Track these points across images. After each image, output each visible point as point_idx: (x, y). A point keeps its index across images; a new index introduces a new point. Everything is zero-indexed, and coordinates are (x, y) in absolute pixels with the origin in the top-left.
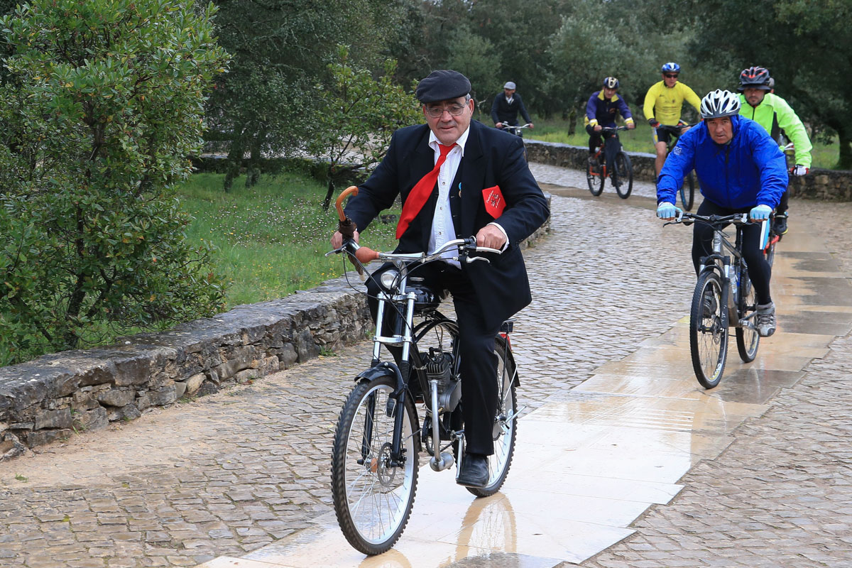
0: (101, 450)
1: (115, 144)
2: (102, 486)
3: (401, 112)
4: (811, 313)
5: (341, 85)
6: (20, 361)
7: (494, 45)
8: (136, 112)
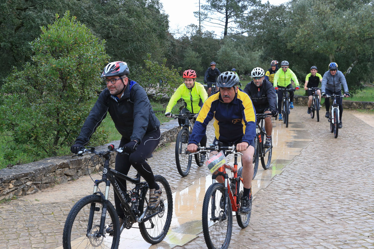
0: (65, 190)
1: (70, 86)
2: (65, 202)
3: (168, 76)
4: (296, 141)
5: (148, 67)
6: (37, 160)
7: (199, 55)
8: (78, 75)
